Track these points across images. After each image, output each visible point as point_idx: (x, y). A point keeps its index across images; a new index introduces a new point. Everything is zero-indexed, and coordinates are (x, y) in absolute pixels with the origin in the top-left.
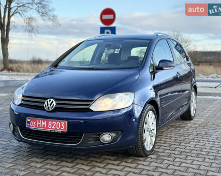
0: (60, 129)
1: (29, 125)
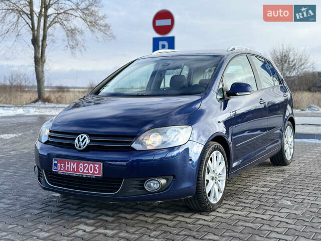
0: (93, 173)
1: (56, 168)
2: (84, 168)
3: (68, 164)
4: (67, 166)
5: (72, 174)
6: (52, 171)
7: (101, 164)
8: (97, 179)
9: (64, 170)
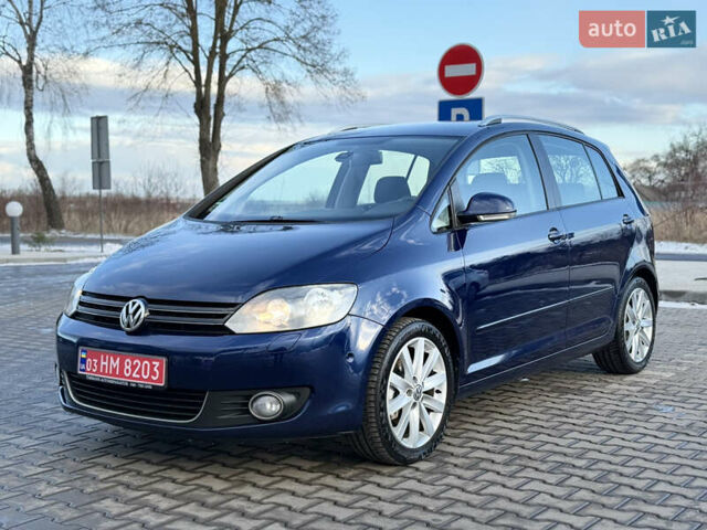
0: (149, 379)
1: (83, 367)
2: (133, 368)
3: (105, 360)
4: (102, 363)
5: (112, 380)
6: (76, 374)
7: (164, 360)
8: (155, 391)
9: (98, 372)
